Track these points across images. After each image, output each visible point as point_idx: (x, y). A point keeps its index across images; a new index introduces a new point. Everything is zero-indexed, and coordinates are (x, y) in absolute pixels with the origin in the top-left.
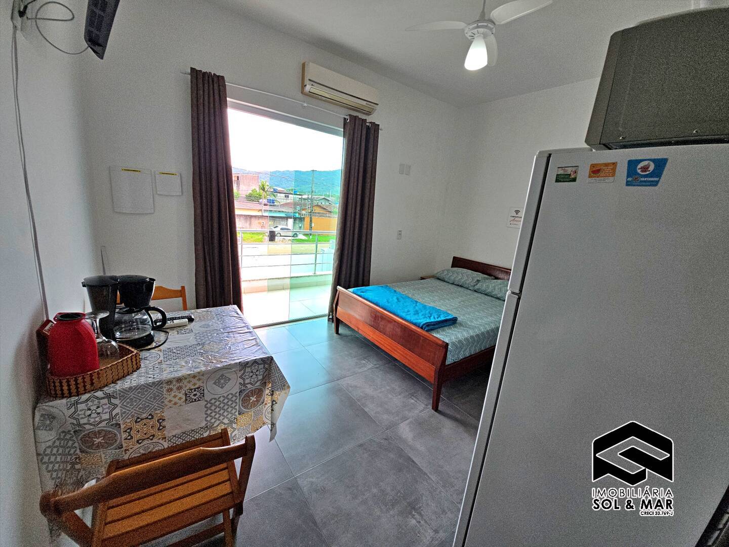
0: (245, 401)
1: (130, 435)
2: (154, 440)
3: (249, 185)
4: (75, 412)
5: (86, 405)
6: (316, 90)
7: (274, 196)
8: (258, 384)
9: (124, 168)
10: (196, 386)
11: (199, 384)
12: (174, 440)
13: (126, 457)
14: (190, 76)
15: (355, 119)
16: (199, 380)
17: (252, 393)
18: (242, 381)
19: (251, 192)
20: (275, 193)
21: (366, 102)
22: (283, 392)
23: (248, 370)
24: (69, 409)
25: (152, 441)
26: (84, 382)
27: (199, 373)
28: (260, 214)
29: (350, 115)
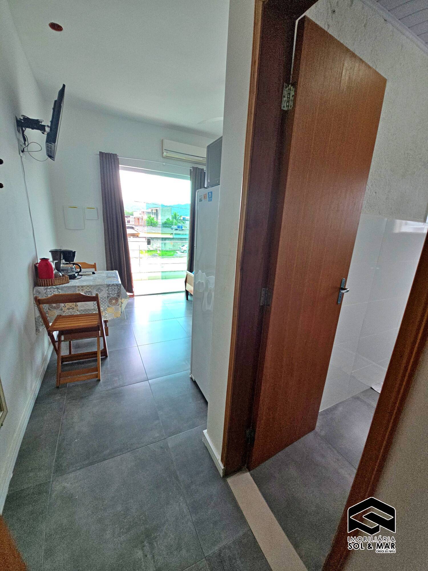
0: (110, 301)
1: (65, 305)
2: (74, 310)
3: (165, 216)
4: (46, 292)
5: (50, 290)
6: (170, 154)
7: (183, 223)
8: (115, 295)
9: (70, 206)
10: (89, 291)
11: (90, 290)
12: (81, 312)
13: (64, 315)
14: (99, 156)
15: (196, 169)
16: (90, 288)
17: (113, 298)
18: (108, 292)
19: (166, 220)
20: (184, 221)
21: (202, 158)
22: (126, 299)
23: (110, 287)
24: (44, 290)
25: (73, 310)
26: (49, 282)
27: (90, 285)
28: (171, 236)
29: (193, 167)
